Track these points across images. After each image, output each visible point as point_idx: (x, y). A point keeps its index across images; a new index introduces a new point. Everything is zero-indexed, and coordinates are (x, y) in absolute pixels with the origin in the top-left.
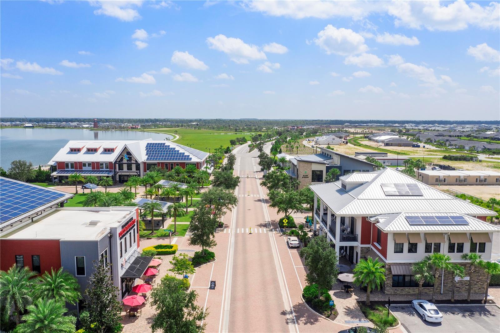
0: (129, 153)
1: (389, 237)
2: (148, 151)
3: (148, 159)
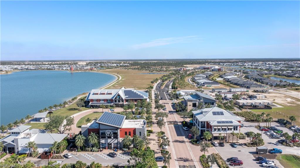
0: (119, 95)
1: (213, 127)
2: (125, 94)
3: (126, 97)
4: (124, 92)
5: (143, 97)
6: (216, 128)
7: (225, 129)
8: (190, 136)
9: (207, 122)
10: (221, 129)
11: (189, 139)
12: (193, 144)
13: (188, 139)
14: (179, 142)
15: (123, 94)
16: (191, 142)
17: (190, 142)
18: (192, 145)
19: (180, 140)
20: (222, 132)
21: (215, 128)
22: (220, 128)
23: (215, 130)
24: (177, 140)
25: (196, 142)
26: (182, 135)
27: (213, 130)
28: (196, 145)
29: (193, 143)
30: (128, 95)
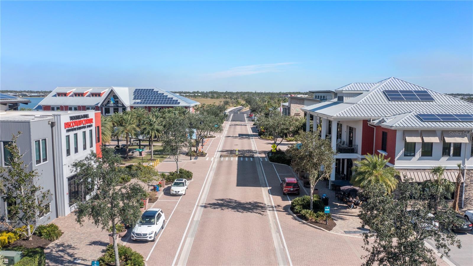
0: (115, 97)
1: (399, 136)
2: (135, 96)
3: (135, 103)
4: (135, 92)
5: (179, 103)
6: (417, 140)
7: (458, 148)
8: (289, 184)
9: (365, 122)
10: (437, 150)
11: (285, 196)
12: (303, 217)
13: (279, 198)
14: (233, 208)
15: (130, 95)
16: (291, 209)
17: (286, 209)
18: (296, 223)
19: (243, 201)
20: (444, 162)
21: (409, 139)
22: (431, 144)
23: (410, 150)
24: (230, 201)
25: (318, 207)
26: (256, 183)
27: (400, 152)
28: (316, 223)
29: (304, 212)
30: (140, 99)
